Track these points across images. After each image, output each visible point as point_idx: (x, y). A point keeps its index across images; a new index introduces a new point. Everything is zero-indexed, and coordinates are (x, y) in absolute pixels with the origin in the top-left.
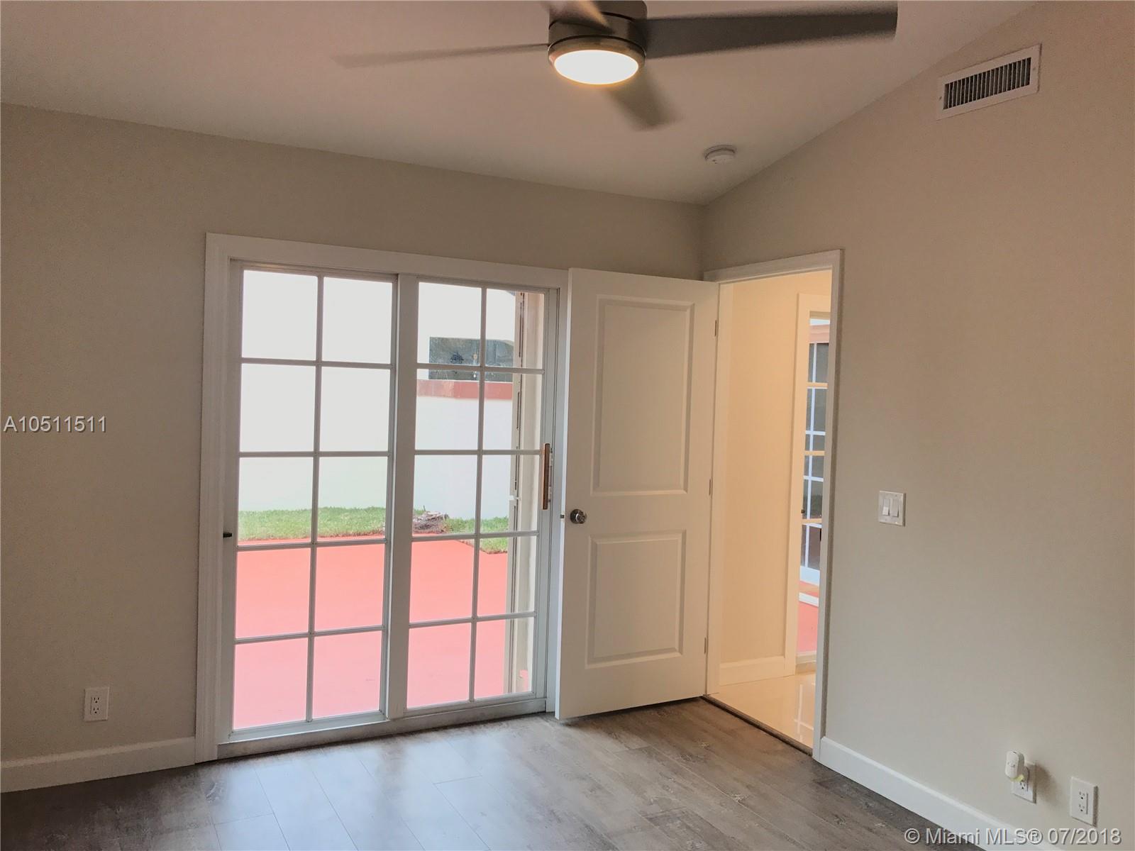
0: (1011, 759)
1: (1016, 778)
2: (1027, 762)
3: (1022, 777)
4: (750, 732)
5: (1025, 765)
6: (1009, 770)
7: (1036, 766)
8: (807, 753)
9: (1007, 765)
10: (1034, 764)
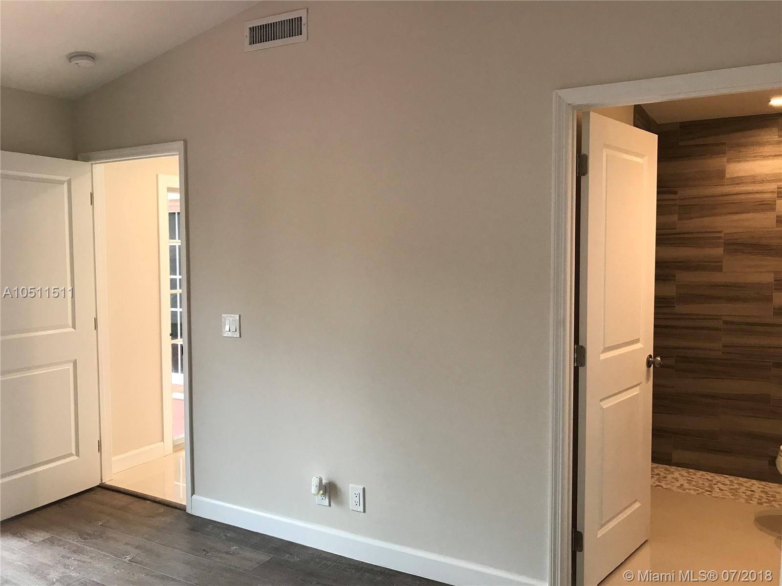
0: (315, 482)
1: (318, 494)
2: (324, 482)
3: (321, 492)
4: (138, 505)
5: (323, 484)
6: (314, 490)
7: (329, 483)
8: (181, 509)
9: (312, 486)
10: (328, 482)
